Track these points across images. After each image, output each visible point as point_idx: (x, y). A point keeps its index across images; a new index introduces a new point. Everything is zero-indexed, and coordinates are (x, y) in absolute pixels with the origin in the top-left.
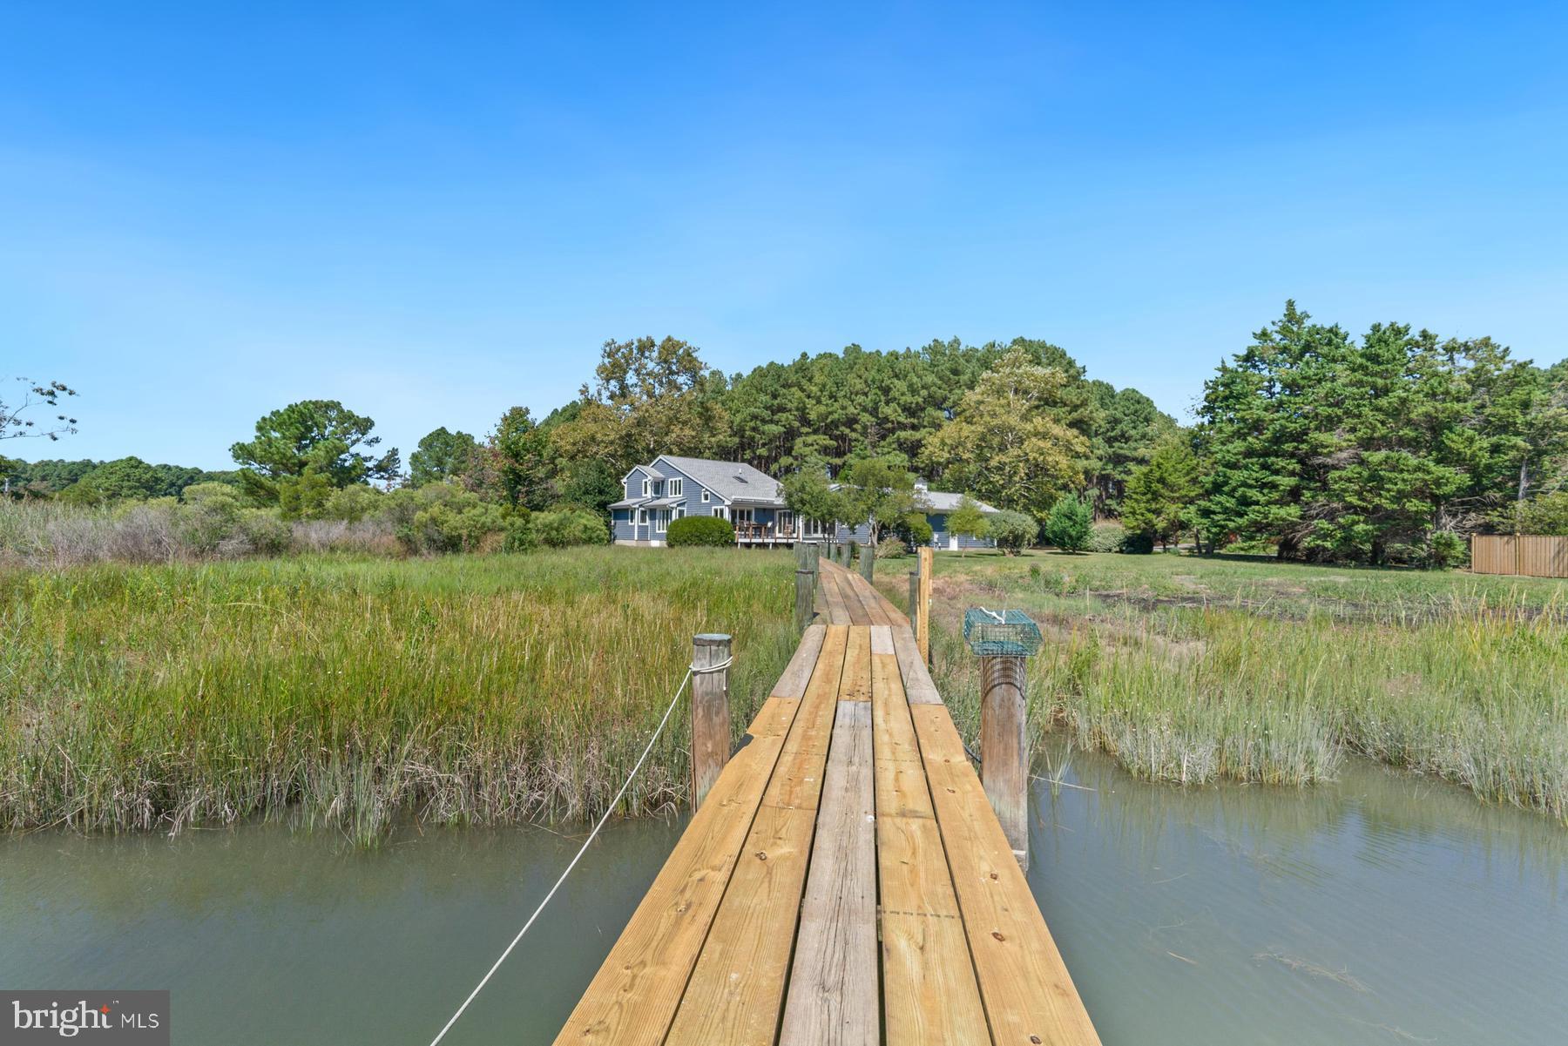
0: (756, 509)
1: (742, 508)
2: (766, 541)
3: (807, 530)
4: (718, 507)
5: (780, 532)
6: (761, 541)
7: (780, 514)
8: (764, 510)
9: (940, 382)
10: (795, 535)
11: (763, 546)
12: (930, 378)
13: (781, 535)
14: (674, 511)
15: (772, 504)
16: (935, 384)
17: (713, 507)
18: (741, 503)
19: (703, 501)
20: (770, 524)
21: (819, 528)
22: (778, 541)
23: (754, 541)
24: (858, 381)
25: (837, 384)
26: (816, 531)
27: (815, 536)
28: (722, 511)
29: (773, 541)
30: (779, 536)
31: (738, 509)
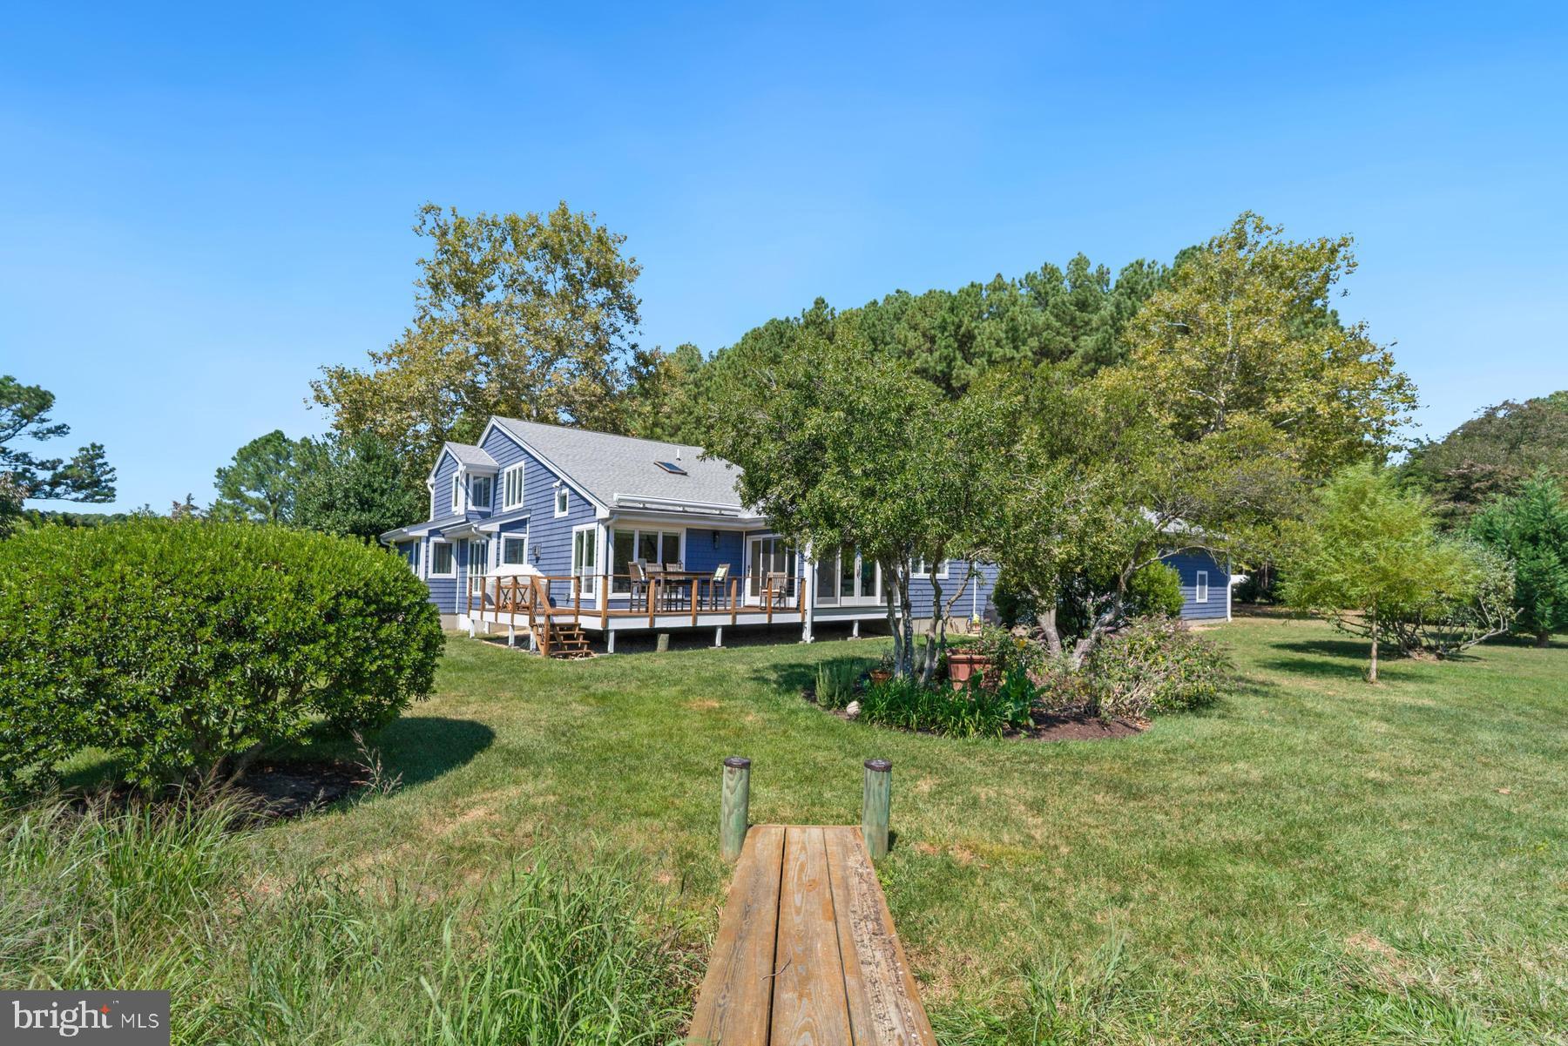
0: (690, 532)
1: (649, 529)
2: (704, 621)
3: (825, 587)
4: (584, 528)
5: (754, 593)
6: (685, 622)
7: (755, 544)
8: (715, 533)
9: (1058, 324)
10: (792, 602)
11: (696, 638)
12: (1040, 317)
13: (755, 601)
14: (493, 543)
15: (735, 520)
16: (1048, 327)
17: (576, 529)
18: (643, 512)
19: (558, 514)
20: (721, 572)
21: (858, 582)
22: (743, 620)
23: (661, 623)
24: (911, 334)
25: (873, 340)
26: (868, 590)
27: (846, 602)
28: (591, 534)
29: (727, 620)
30: (750, 606)
31: (637, 529)
